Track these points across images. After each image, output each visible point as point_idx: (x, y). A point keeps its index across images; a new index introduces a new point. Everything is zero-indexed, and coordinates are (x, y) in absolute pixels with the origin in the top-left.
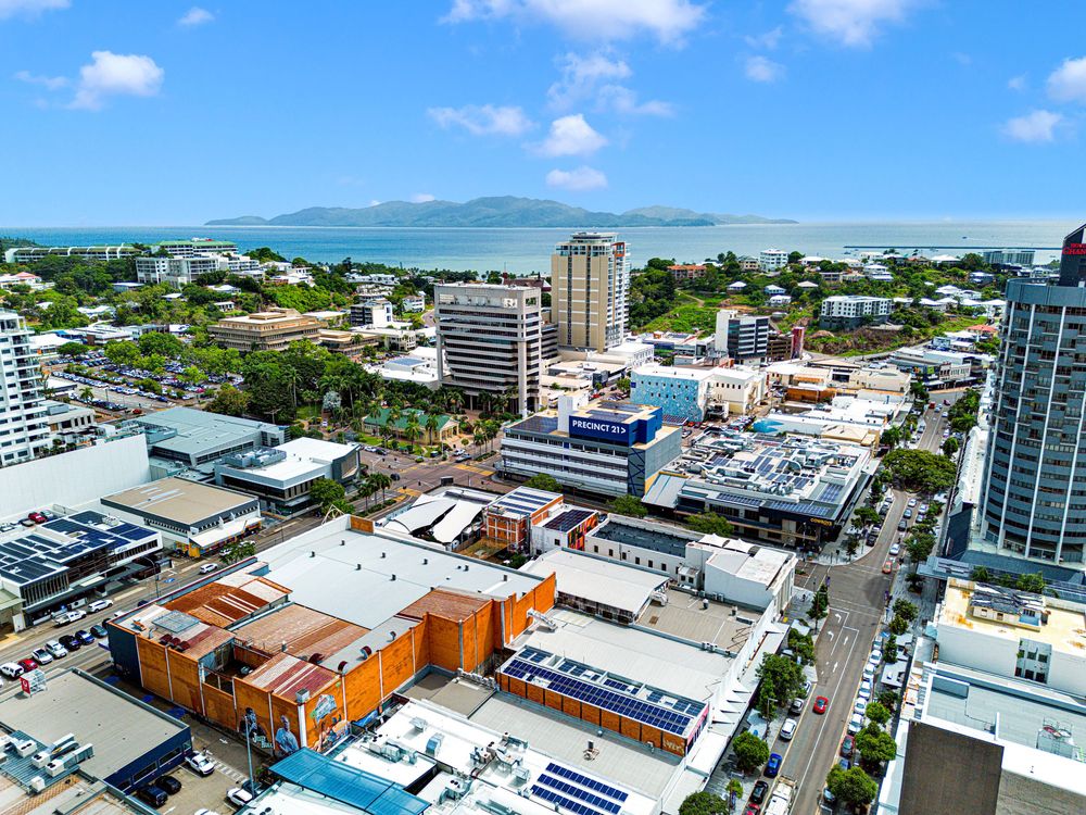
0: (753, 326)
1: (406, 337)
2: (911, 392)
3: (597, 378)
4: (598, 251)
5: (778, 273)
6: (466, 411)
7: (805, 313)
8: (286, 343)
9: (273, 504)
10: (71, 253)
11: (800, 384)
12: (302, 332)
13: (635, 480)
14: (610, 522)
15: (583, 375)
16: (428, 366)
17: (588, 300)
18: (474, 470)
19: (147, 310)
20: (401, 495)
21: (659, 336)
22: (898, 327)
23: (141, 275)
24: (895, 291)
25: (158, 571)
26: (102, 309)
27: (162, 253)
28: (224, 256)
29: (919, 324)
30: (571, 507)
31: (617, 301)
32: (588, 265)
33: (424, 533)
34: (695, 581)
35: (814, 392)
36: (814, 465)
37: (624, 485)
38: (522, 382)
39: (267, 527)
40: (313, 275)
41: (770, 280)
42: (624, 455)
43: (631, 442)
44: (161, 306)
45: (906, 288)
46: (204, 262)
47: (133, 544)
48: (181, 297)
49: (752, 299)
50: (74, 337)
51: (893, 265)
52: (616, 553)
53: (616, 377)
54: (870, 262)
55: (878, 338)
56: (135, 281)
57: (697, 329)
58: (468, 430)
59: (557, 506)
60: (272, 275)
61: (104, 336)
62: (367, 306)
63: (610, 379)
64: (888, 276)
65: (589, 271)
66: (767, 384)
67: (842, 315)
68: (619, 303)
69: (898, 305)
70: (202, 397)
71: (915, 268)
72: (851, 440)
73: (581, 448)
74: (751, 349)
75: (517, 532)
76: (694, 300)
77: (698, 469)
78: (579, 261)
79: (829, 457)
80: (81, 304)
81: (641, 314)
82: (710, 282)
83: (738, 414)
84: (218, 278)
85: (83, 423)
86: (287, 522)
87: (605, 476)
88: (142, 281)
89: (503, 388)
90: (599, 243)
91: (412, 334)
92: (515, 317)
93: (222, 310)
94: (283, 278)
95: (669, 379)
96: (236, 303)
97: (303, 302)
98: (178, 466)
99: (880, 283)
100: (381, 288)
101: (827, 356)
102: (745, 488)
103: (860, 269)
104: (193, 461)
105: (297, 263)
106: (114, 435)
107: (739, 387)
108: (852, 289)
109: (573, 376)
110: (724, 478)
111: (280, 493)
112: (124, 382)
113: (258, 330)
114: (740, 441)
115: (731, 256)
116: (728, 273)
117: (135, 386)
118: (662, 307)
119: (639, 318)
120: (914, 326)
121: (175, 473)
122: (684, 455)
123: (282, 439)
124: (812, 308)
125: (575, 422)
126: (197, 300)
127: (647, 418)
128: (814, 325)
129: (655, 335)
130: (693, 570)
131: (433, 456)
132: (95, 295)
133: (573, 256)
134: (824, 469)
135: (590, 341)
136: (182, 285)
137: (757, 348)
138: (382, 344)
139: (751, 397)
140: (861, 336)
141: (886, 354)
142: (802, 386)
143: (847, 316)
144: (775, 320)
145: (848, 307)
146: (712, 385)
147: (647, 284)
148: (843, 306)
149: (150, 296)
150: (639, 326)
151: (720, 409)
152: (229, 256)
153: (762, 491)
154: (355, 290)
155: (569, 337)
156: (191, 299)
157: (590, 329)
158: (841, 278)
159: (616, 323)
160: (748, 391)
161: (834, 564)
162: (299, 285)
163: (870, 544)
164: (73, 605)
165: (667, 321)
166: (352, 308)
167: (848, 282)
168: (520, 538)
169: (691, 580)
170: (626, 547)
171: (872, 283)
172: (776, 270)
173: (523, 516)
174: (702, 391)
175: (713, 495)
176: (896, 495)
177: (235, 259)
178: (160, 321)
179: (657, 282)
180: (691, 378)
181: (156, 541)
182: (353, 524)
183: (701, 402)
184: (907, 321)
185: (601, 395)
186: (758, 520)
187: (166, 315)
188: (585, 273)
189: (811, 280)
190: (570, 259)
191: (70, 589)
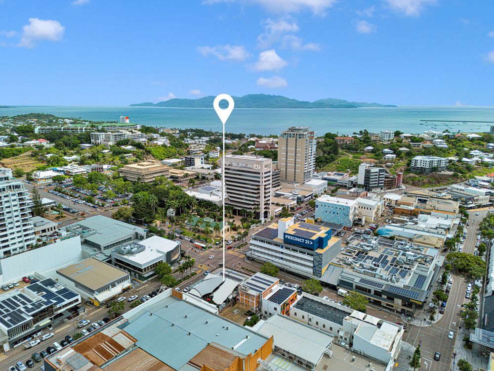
0: (377, 172)
1: (209, 174)
2: (459, 213)
3: (299, 199)
4: (301, 136)
5: (389, 142)
6: (235, 216)
7: (403, 163)
8: (154, 177)
9: (137, 275)
10: (63, 129)
11: (401, 206)
12: (161, 172)
13: (317, 268)
14: (303, 297)
15: (292, 197)
16: (218, 191)
17: (295, 159)
18: (236, 254)
19: (94, 158)
20: (199, 269)
21: (330, 175)
22: (451, 173)
23: (92, 141)
24: (449, 153)
25: (78, 314)
26: (74, 157)
27: (103, 131)
28: (130, 131)
29: (462, 172)
30: (283, 286)
31: (309, 160)
32: (296, 143)
33: (208, 297)
34: (348, 339)
35: (409, 210)
36: (410, 263)
37: (311, 271)
38: (262, 204)
39: (133, 287)
40: (169, 140)
41: (385, 146)
42: (312, 255)
43: (315, 249)
44: (100, 156)
45: (455, 151)
46: (120, 135)
47: (67, 301)
48: (109, 152)
49: (377, 156)
50: (61, 171)
51: (447, 138)
52: (306, 319)
53: (308, 198)
54: (436, 137)
55: (440, 178)
56: (90, 143)
57: (349, 170)
58: (235, 229)
59: (276, 286)
60: (151, 140)
61: (74, 172)
62: (193, 157)
63: (305, 199)
64: (445, 146)
65: (296, 145)
66: (384, 205)
67: (422, 166)
68: (311, 160)
69: (451, 161)
70: (113, 206)
71: (459, 140)
72: (430, 245)
73: (290, 249)
74: (376, 184)
75: (255, 302)
76: (348, 155)
77: (350, 263)
78: (292, 141)
79: (419, 258)
80: (65, 154)
81: (321, 162)
82: (356, 146)
83: (370, 223)
84: (126, 143)
85: (52, 230)
86: (144, 284)
87: (302, 265)
88: (93, 143)
89: (252, 207)
90: (301, 132)
91: (212, 172)
92: (259, 173)
93: (127, 158)
94: (155, 142)
95: (335, 204)
96: (134, 154)
97: (164, 154)
98: (95, 251)
99: (441, 149)
100: (200, 146)
101: (414, 188)
102: (374, 277)
103: (431, 141)
104: (102, 248)
105: (162, 135)
106: (66, 236)
107: (371, 209)
108: (427, 152)
109: (287, 198)
110: (363, 270)
111: (141, 270)
112: (79, 196)
113: (141, 172)
114: (371, 245)
115: (366, 133)
116: (364, 141)
117: (84, 199)
118: (332, 158)
119: (320, 163)
120: (459, 172)
121: (93, 255)
122: (343, 252)
123: (145, 237)
124: (406, 161)
125: (286, 236)
126: (116, 153)
127: (324, 236)
128: (408, 170)
129: (328, 174)
130: (347, 333)
131: (216, 244)
132: (73, 149)
133: (289, 138)
134: (416, 264)
135: (296, 178)
136: (110, 146)
137: (379, 183)
138: (198, 177)
139: (376, 213)
140: (432, 177)
141: (445, 187)
142: (402, 207)
143: (424, 167)
144: (388, 167)
145: (425, 162)
146: (357, 208)
147: (325, 146)
148: (422, 162)
149: (95, 151)
150: (320, 167)
151: (360, 220)
152: (132, 132)
153: (383, 279)
154: (188, 147)
155: (286, 176)
156: (113, 152)
157: (296, 173)
158: (421, 146)
159: (309, 170)
160: (375, 211)
161: (422, 326)
162: (162, 146)
163: (441, 312)
164: (35, 336)
165: (334, 166)
166: (186, 158)
167: (424, 148)
168: (256, 305)
169: (346, 339)
170: (311, 316)
171: (437, 148)
172: (388, 141)
173: (258, 293)
174: (351, 211)
175: (357, 280)
176: (454, 279)
177: (134, 133)
178: (99, 163)
179: (330, 145)
180: (346, 205)
181: (78, 299)
182: (173, 294)
183: (351, 217)
184: (456, 170)
185: (300, 208)
186: (381, 296)
187: (102, 160)
188: (294, 147)
189: (406, 147)
190: (287, 139)
191: (34, 328)
